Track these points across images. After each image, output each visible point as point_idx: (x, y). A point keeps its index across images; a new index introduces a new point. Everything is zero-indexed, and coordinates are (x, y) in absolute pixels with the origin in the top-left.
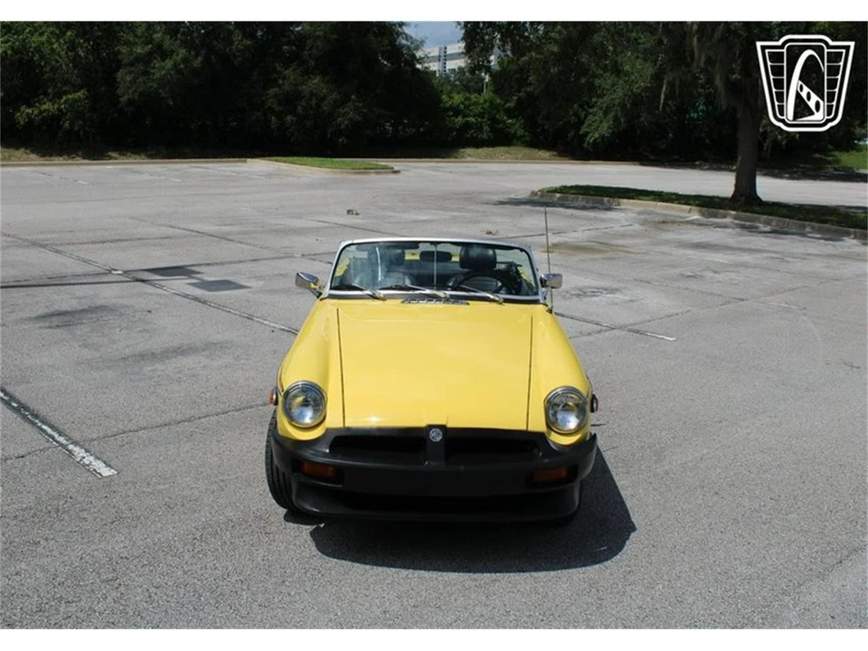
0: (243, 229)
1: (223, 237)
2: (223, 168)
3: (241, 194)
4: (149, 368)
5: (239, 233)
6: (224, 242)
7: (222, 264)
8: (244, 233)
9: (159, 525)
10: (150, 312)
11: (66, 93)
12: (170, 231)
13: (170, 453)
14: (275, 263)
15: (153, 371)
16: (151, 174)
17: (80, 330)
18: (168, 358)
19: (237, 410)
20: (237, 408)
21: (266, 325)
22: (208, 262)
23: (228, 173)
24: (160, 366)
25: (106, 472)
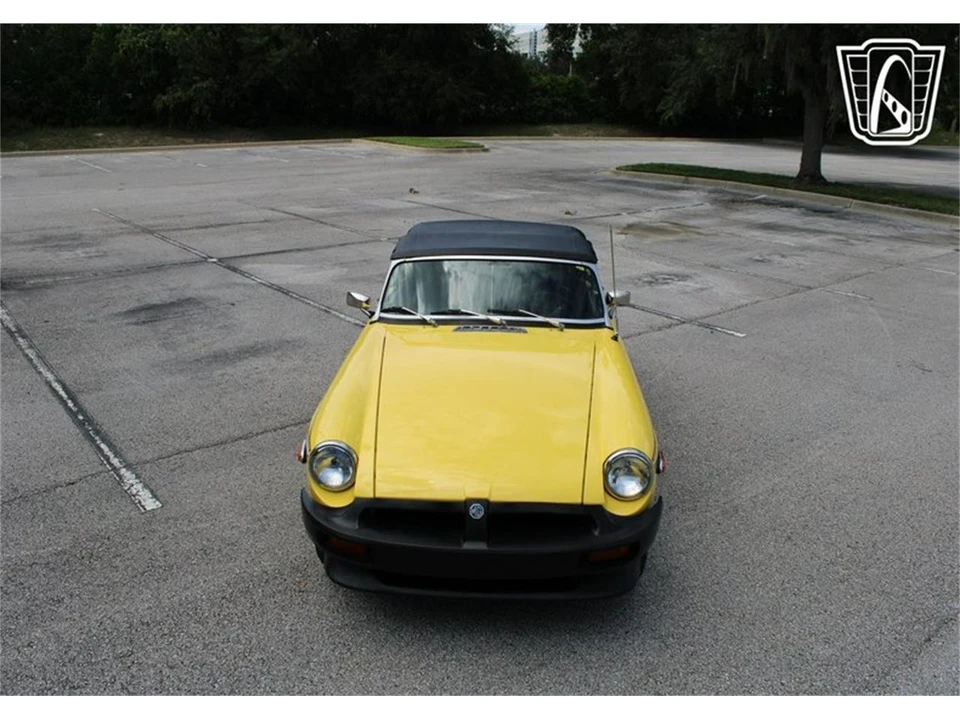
0: (338, 211)
1: (318, 220)
2: (330, 149)
3: (342, 173)
4: (220, 372)
5: (333, 215)
6: (318, 224)
7: (312, 249)
8: (338, 215)
9: (190, 577)
10: (233, 304)
11: (196, 82)
12: (269, 214)
13: (219, 480)
14: (361, 248)
15: (223, 375)
16: (263, 156)
17: (163, 327)
18: (240, 359)
19: (296, 425)
20: (297, 421)
21: (341, 319)
22: (297, 247)
23: (334, 153)
24: (229, 370)
25: (151, 504)
